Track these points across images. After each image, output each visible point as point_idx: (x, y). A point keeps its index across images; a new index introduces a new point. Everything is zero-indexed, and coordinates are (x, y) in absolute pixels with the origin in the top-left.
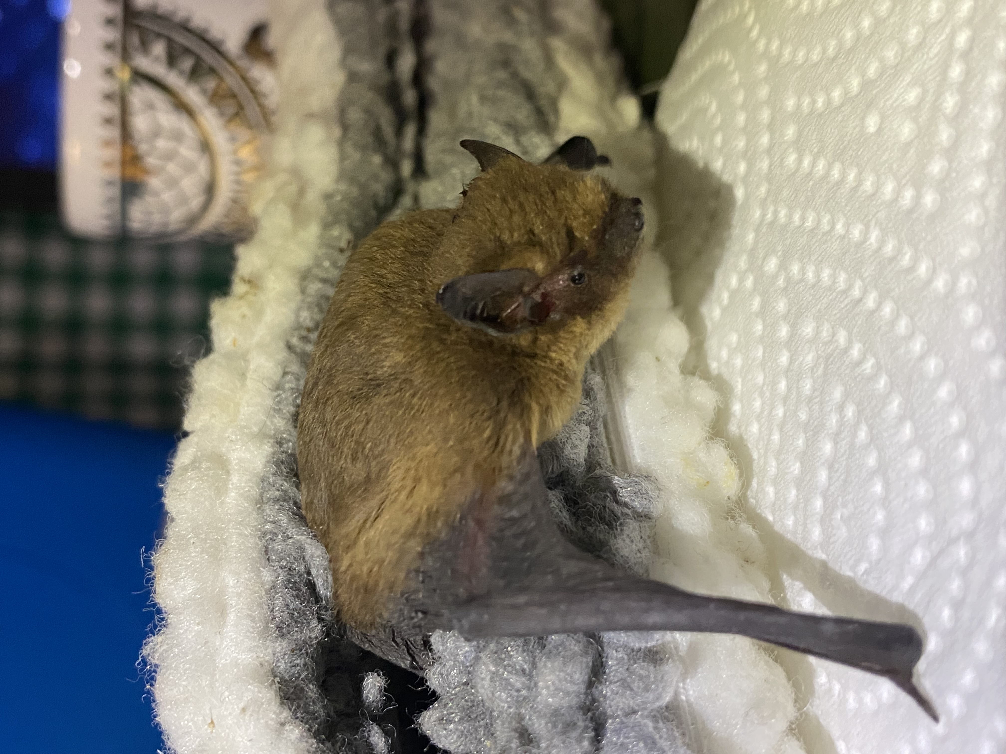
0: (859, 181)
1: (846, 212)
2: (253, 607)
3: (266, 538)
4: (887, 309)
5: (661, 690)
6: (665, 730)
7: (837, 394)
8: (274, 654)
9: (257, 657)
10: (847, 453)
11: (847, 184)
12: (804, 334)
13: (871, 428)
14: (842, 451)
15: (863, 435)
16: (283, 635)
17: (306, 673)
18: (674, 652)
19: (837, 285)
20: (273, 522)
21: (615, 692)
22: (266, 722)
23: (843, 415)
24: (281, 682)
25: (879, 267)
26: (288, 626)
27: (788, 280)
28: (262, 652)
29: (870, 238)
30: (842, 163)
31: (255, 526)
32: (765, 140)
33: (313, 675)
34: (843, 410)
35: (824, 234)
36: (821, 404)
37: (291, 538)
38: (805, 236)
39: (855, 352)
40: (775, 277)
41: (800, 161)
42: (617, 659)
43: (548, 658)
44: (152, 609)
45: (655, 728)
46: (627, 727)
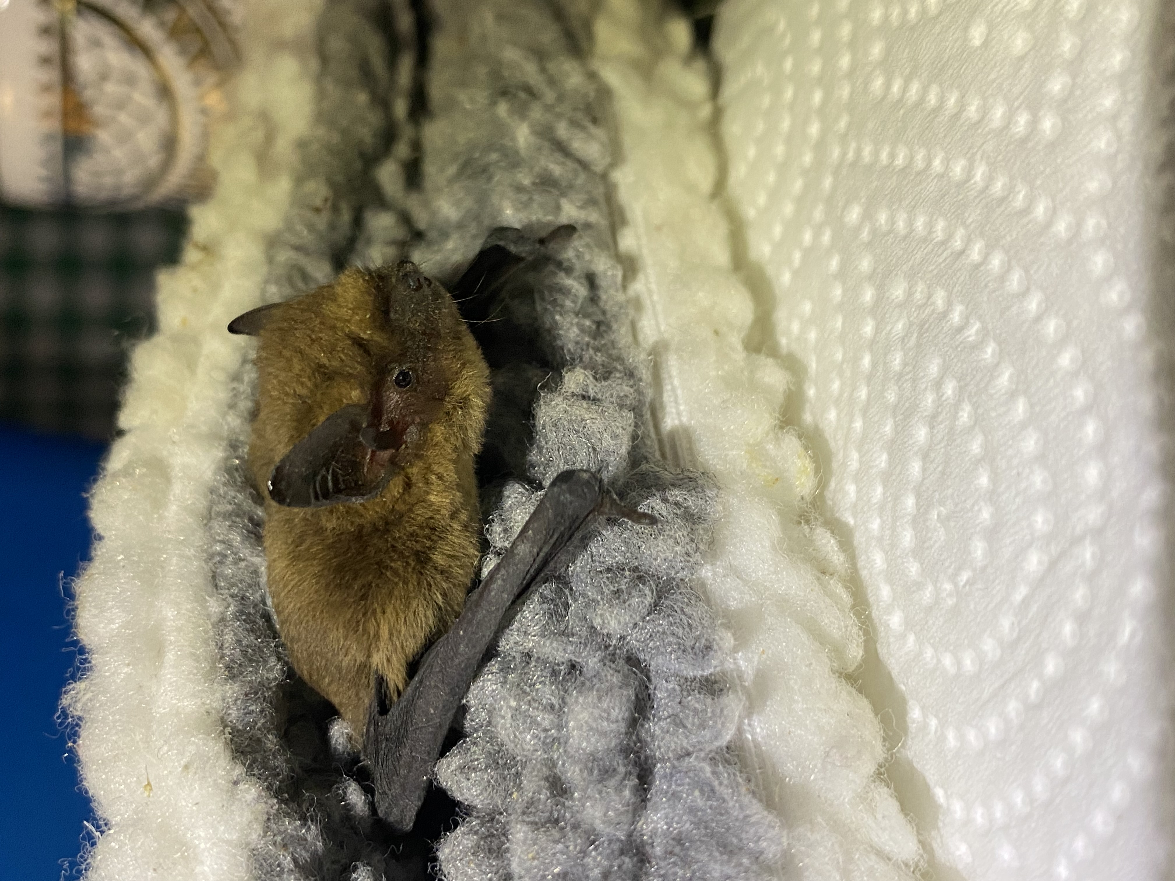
0: (962, 106)
1: (945, 145)
2: (196, 643)
3: (214, 561)
4: (996, 262)
5: (720, 726)
6: (726, 775)
7: (934, 368)
8: (224, 700)
9: (204, 704)
10: (946, 438)
11: (946, 110)
12: (894, 297)
13: (976, 407)
14: (939, 437)
15: (965, 416)
16: (234, 677)
17: (262, 721)
18: (737, 681)
19: (934, 235)
20: (223, 542)
21: (665, 730)
22: (215, 780)
23: (940, 394)
24: (233, 732)
25: (986, 210)
26: (240, 665)
27: (874, 232)
28: (208, 698)
29: (974, 176)
30: (941, 85)
31: (201, 546)
32: (845, 61)
33: (273, 724)
34: (940, 387)
35: (918, 174)
36: (914, 381)
37: (243, 560)
38: (895, 178)
39: (956, 317)
40: (858, 229)
41: (888, 86)
42: (667, 690)
43: (580, 692)
44: (72, 648)
45: (714, 773)
46: (680, 772)
